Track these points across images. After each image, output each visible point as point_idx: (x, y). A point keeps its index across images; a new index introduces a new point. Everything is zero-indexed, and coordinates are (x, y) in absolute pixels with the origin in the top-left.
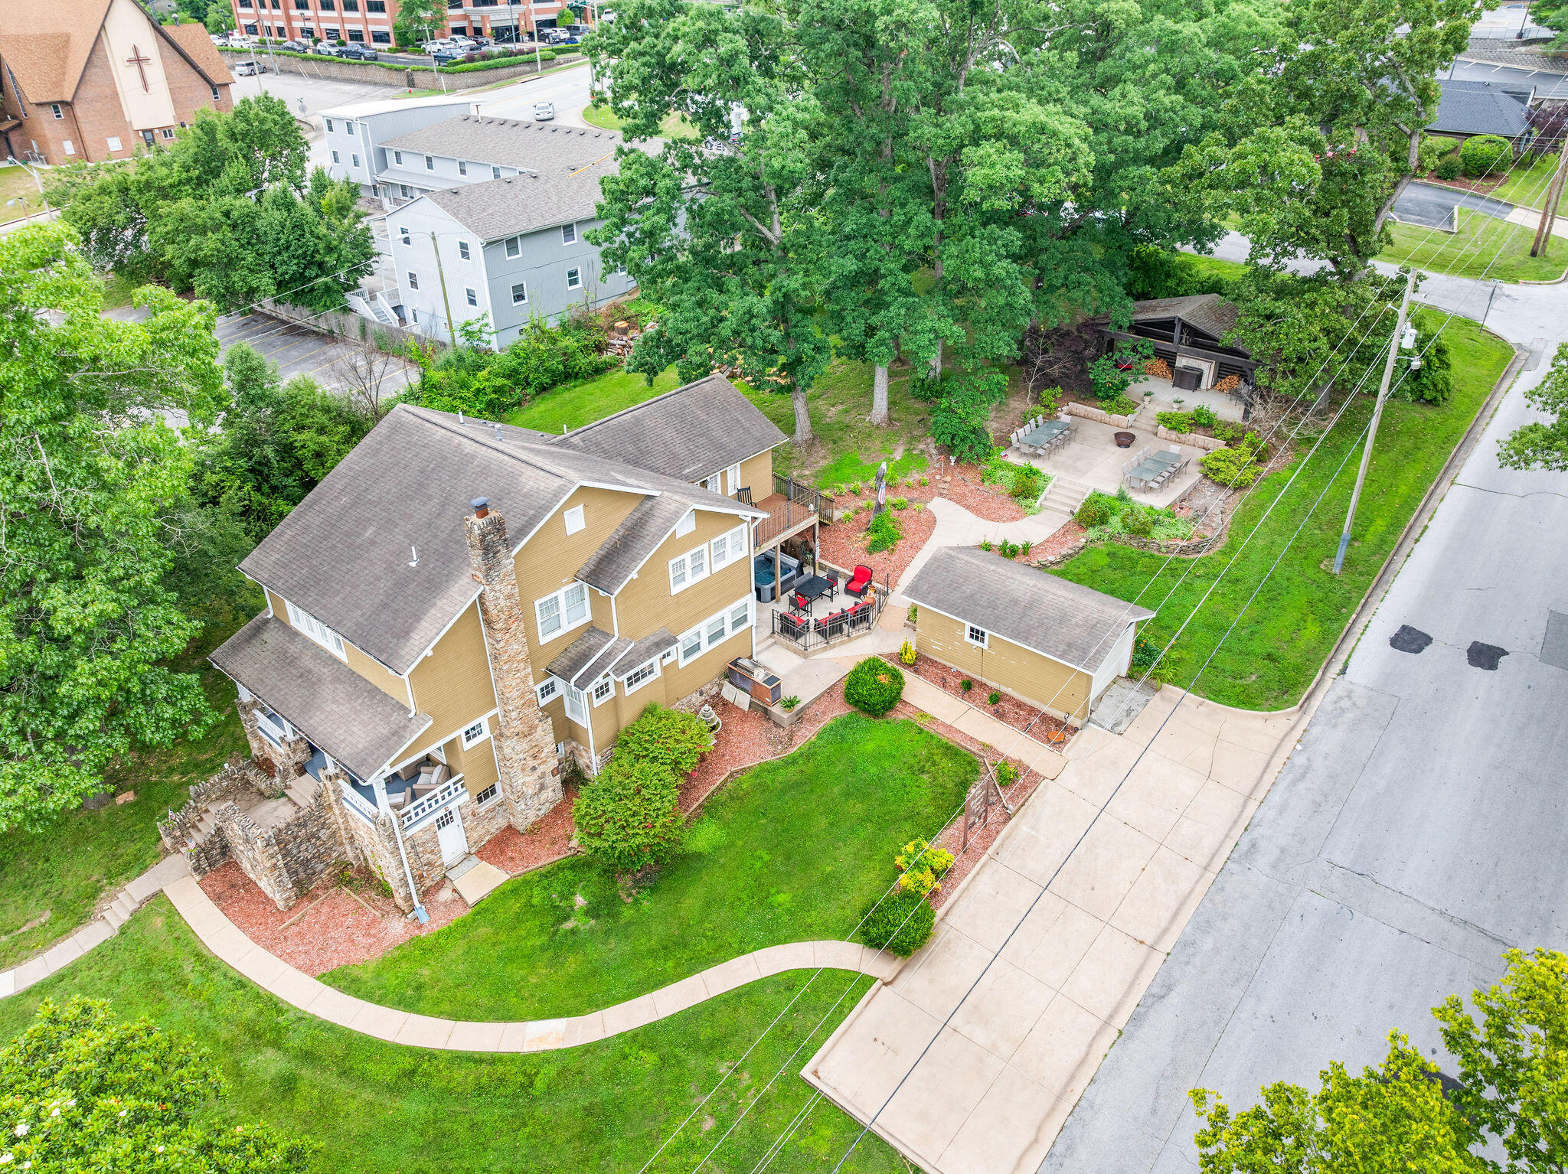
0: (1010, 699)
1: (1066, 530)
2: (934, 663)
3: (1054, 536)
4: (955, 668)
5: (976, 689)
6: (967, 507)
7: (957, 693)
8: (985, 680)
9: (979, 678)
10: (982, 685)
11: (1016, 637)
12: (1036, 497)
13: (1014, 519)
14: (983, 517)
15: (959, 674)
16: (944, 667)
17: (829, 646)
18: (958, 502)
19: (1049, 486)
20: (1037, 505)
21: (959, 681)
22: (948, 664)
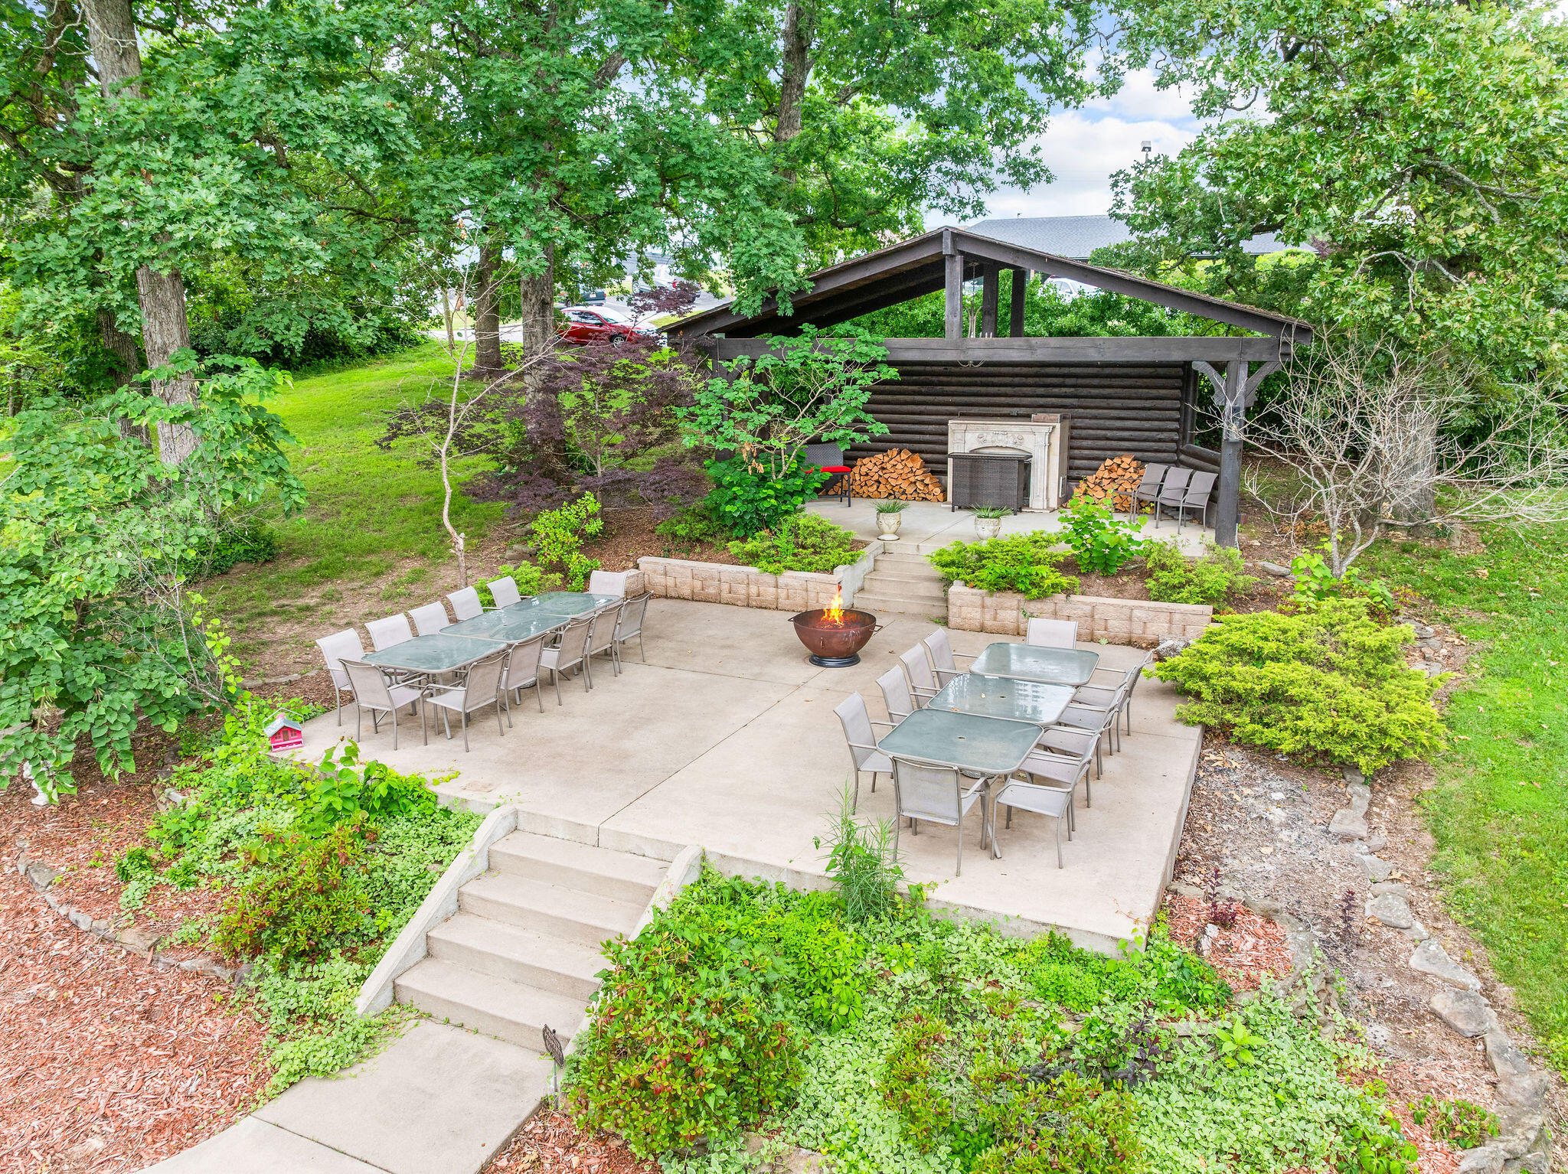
19: (455, 874)
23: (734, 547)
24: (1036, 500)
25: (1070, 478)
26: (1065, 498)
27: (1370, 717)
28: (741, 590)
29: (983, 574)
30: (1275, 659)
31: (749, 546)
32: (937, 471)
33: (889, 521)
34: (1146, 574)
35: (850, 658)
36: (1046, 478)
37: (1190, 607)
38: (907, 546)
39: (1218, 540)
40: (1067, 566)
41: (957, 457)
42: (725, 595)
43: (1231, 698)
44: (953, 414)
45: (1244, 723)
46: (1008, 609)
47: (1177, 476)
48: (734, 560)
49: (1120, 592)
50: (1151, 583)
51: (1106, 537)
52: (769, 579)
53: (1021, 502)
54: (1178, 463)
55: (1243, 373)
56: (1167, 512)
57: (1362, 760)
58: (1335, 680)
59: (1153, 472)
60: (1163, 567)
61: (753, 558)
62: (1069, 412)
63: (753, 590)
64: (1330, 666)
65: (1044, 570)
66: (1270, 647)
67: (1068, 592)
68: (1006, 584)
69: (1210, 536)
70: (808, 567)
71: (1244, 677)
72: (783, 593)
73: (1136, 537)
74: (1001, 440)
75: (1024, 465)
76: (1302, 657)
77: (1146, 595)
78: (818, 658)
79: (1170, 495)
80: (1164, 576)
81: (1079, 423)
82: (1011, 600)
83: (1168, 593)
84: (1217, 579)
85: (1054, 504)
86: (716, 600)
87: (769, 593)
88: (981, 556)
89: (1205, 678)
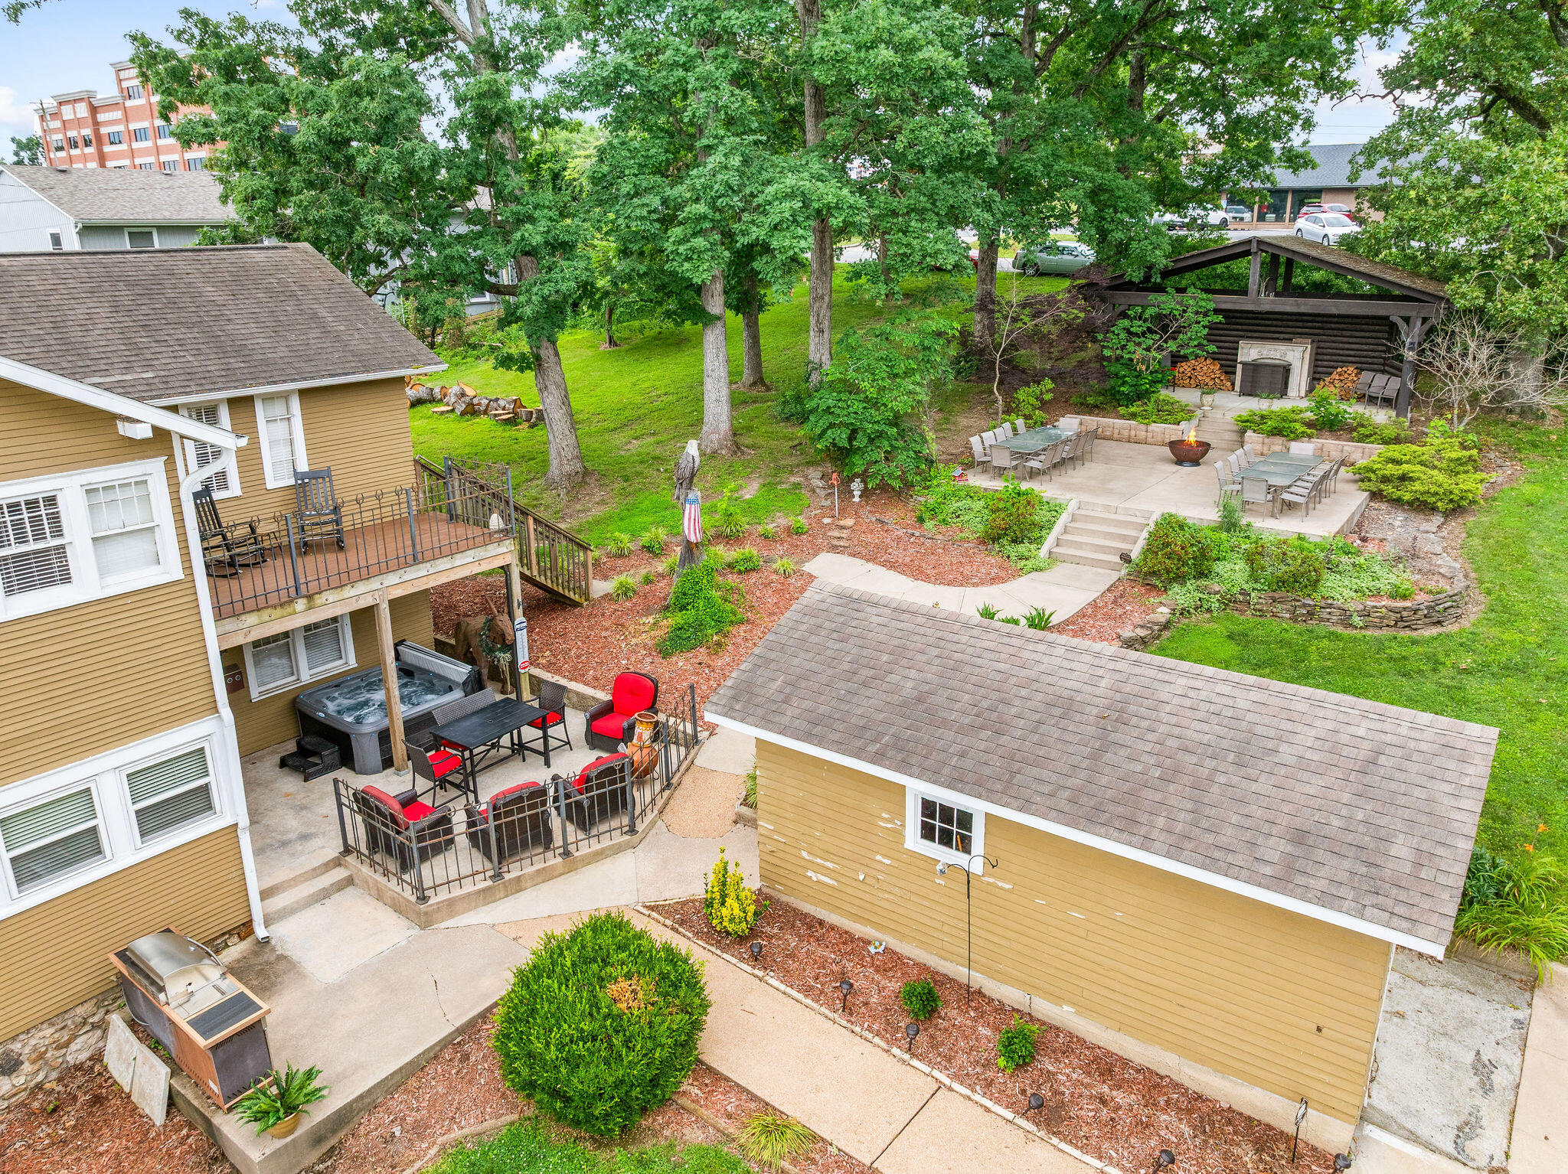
0: (1072, 1045)
1: (1116, 594)
2: (814, 925)
3: (1094, 604)
4: (883, 939)
5: (952, 1014)
6: (892, 566)
7: (888, 1032)
8: (979, 980)
9: (958, 971)
10: (971, 996)
11: (1090, 820)
12: (1039, 541)
13: (994, 580)
14: (927, 578)
15: (893, 961)
16: (847, 937)
17: (500, 887)
18: (871, 559)
19: (1063, 519)
20: (1043, 552)
21: (893, 985)
22: (859, 929)
23: (1122, 410)
24: (1292, 391)
25: (1314, 379)
26: (1311, 390)
27: (1445, 486)
28: (1126, 433)
29: (1264, 427)
30: (1407, 462)
31: (1132, 409)
32: (1229, 371)
33: (1208, 399)
34: (1353, 429)
35: (1196, 462)
36: (1299, 379)
37: (1374, 446)
38: (1217, 414)
39: (1398, 416)
40: (1310, 424)
41: (1244, 364)
42: (1116, 436)
43: (1385, 480)
44: (1242, 337)
45: (1388, 489)
46: (1277, 444)
47: (1380, 380)
48: (1122, 417)
49: (1338, 439)
50: (1355, 434)
51: (1333, 410)
52: (1143, 427)
53: (1283, 393)
54: (1383, 372)
55: (1419, 323)
56: (1372, 400)
57: (1439, 504)
58: (1435, 472)
59: (1366, 376)
60: (1363, 426)
61: (1133, 416)
62: (1316, 338)
63: (1133, 433)
64: (1434, 467)
65: (1297, 426)
66: (1405, 458)
67: (1310, 437)
68: (1277, 432)
69: (1393, 413)
70: (1165, 421)
71: (1391, 470)
72: (1150, 435)
73: (1349, 410)
74: (1272, 354)
75: (1286, 370)
76: (1422, 463)
77: (1352, 440)
78: (1180, 461)
79: (1374, 390)
80: (1362, 430)
81: (1322, 345)
82: (1279, 440)
83: (1362, 439)
84: (1391, 432)
85: (1303, 394)
86: (1110, 438)
87: (1142, 434)
88: (1263, 417)
89: (1374, 472)
